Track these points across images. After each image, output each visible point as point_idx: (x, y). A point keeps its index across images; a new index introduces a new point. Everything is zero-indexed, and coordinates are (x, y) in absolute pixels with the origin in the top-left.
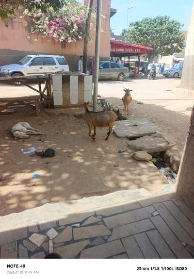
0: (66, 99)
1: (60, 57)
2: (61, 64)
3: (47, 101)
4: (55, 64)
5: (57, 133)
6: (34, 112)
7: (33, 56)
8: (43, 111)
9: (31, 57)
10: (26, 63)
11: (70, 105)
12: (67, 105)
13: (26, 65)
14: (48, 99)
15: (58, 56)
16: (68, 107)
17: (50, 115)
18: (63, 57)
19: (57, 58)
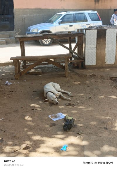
0: (100, 57)
1: (93, 12)
2: (93, 20)
3: (77, 60)
4: (87, 21)
5: (90, 98)
6: (63, 73)
7: (63, 14)
8: (73, 71)
9: (61, 15)
10: (55, 21)
11: (104, 66)
12: (101, 65)
13: (56, 24)
14: (79, 58)
15: (90, 12)
16: (102, 67)
17: (81, 76)
18: (96, 12)
19: (89, 14)
